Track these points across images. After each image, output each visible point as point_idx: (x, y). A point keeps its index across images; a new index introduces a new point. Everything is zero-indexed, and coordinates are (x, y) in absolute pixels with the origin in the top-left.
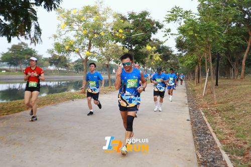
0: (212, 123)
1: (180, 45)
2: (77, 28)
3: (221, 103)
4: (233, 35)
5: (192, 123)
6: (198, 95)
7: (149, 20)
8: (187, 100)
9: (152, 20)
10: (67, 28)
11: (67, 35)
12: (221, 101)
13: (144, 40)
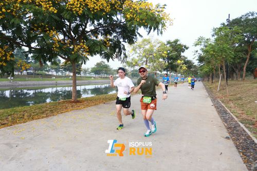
0: (228, 108)
1: (201, 59)
2: (139, 52)
3: (232, 95)
4: (238, 52)
5: (215, 107)
6: (214, 90)
7: (180, 45)
8: (207, 94)
9: (182, 44)
10: (133, 52)
11: (133, 56)
12: (231, 94)
13: (177, 57)
